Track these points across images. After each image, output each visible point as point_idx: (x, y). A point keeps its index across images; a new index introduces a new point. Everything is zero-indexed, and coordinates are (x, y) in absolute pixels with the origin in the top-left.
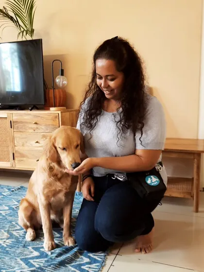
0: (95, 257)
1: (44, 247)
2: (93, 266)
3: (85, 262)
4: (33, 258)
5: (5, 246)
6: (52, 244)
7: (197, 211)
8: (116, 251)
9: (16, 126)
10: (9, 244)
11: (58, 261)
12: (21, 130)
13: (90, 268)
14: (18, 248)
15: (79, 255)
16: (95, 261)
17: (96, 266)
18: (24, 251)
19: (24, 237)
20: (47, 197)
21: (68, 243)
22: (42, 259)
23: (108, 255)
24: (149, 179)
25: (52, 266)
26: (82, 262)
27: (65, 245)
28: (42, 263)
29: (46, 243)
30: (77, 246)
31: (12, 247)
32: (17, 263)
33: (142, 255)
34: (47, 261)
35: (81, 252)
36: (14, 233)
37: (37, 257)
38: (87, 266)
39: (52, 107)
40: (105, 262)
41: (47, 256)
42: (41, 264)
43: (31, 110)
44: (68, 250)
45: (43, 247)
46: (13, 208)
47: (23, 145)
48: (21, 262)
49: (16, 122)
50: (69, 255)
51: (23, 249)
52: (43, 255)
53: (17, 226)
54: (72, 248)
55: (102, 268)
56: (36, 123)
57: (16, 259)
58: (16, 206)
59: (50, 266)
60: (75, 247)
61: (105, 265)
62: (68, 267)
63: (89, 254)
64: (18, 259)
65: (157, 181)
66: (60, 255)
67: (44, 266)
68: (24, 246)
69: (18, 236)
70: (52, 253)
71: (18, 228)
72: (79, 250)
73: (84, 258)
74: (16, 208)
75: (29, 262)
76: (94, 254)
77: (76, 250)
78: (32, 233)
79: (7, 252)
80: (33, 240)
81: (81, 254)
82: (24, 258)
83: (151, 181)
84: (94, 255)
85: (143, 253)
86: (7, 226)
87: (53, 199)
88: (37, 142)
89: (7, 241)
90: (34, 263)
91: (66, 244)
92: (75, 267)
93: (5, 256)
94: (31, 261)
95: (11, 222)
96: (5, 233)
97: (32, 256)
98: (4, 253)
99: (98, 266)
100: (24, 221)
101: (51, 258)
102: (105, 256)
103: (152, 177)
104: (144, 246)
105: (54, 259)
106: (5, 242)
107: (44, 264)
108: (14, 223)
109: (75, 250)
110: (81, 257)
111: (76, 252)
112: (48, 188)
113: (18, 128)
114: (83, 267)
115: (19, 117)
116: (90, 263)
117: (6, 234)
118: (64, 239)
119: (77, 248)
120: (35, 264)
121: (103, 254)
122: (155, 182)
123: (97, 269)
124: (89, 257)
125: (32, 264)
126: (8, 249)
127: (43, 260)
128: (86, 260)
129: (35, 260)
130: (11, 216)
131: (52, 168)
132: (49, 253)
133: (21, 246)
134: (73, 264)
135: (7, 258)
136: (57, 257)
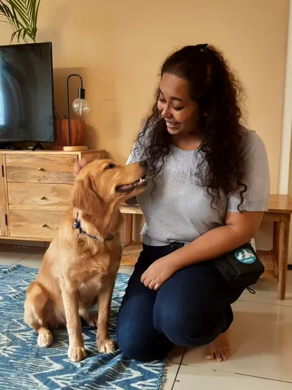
0: (148, 369)
1: (69, 357)
2: (148, 382)
3: (134, 376)
4: (53, 374)
5: (7, 356)
6: (81, 350)
7: (283, 298)
8: (178, 359)
9: (11, 173)
10: (12, 353)
11: (94, 376)
12: (19, 180)
13: (144, 385)
14: (28, 358)
15: (124, 366)
16: (151, 375)
17: (152, 382)
18: (38, 363)
19: (36, 342)
20: (75, 283)
21: (105, 349)
22: (68, 375)
23: (168, 365)
24: (240, 254)
25: (86, 385)
26: (130, 378)
27: (101, 352)
28: (69, 380)
29: (72, 349)
30: (119, 353)
31: (17, 358)
32: (29, 382)
33: (218, 364)
34: (77, 378)
35: (126, 362)
36: (18, 336)
37: (60, 372)
38: (139, 383)
39: (66, 145)
40: (166, 376)
41: (75, 369)
42: (67, 382)
43: (33, 150)
44: (106, 359)
45: (66, 357)
46: (11, 298)
47: (21, 203)
48: (37, 381)
49: (11, 168)
50: (108, 367)
51: (35, 360)
52: (68, 368)
53: (21, 325)
54: (111, 356)
55: (163, 386)
56: (42, 170)
57: (27, 376)
58: (14, 295)
59: (83, 384)
60: (117, 354)
61: (166, 380)
62: (110, 385)
63: (138, 365)
64: (31, 377)
65: (251, 257)
66: (94, 367)
67: (73, 386)
68: (37, 356)
69: (23, 339)
70: (82, 365)
71: (23, 327)
72: (124, 358)
73: (133, 371)
74: (15, 297)
75: (50, 380)
76: (145, 364)
77: (118, 360)
78: (47, 336)
79: (11, 366)
80: (49, 346)
81: (127, 365)
82: (39, 375)
83: (244, 256)
84: (147, 366)
85: (218, 360)
86: (6, 325)
87: (83, 285)
88: (44, 198)
89: (9, 348)
90: (56, 381)
91: (102, 350)
92: (121, 385)
93: (10, 372)
94: (52, 378)
95: (10, 319)
96: (3, 336)
97: (51, 370)
98: (7, 367)
99: (155, 382)
100: (34, 318)
101: (82, 373)
102: (163, 367)
103: (244, 250)
104: (219, 350)
105: (87, 373)
106: (5, 350)
107: (72, 382)
108: (15, 320)
109: (118, 358)
110: (127, 369)
111: (119, 362)
112: (76, 269)
113: (13, 176)
114: (133, 385)
115: (14, 160)
116: (143, 379)
117: (5, 337)
118: (98, 342)
119: (120, 356)
120: (58, 382)
121: (160, 364)
122: (249, 258)
123: (155, 386)
124: (140, 369)
125: (53, 382)
126: (11, 361)
127: (71, 376)
128: (136, 374)
129: (57, 377)
130: (9, 310)
131: (82, 241)
132: (78, 365)
133: (32, 355)
134: (117, 381)
135: (13, 375)
136: (90, 370)
